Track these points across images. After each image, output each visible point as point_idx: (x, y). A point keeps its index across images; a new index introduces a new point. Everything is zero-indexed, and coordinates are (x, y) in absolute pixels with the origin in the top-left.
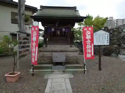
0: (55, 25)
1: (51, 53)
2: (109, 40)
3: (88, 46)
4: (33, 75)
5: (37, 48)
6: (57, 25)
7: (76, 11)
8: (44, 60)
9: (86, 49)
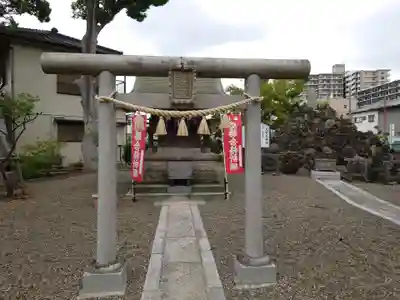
1: (164, 163)
3: (233, 150)
4: (134, 200)
5: (142, 152)
8: (151, 177)
9: (228, 155)
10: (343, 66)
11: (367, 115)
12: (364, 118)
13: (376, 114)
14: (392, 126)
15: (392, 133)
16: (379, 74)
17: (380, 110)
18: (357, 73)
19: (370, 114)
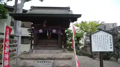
0: (42, 25)
2: (112, 44)
6: (44, 25)
7: (69, 11)
10: (104, 22)
16: (114, 24)
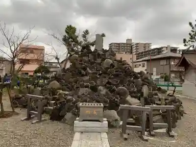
10: (131, 40)
11: (141, 63)
12: (140, 65)
13: (146, 63)
14: (155, 69)
15: (155, 73)
16: (147, 45)
17: (147, 61)
18: (137, 44)
19: (143, 63)
